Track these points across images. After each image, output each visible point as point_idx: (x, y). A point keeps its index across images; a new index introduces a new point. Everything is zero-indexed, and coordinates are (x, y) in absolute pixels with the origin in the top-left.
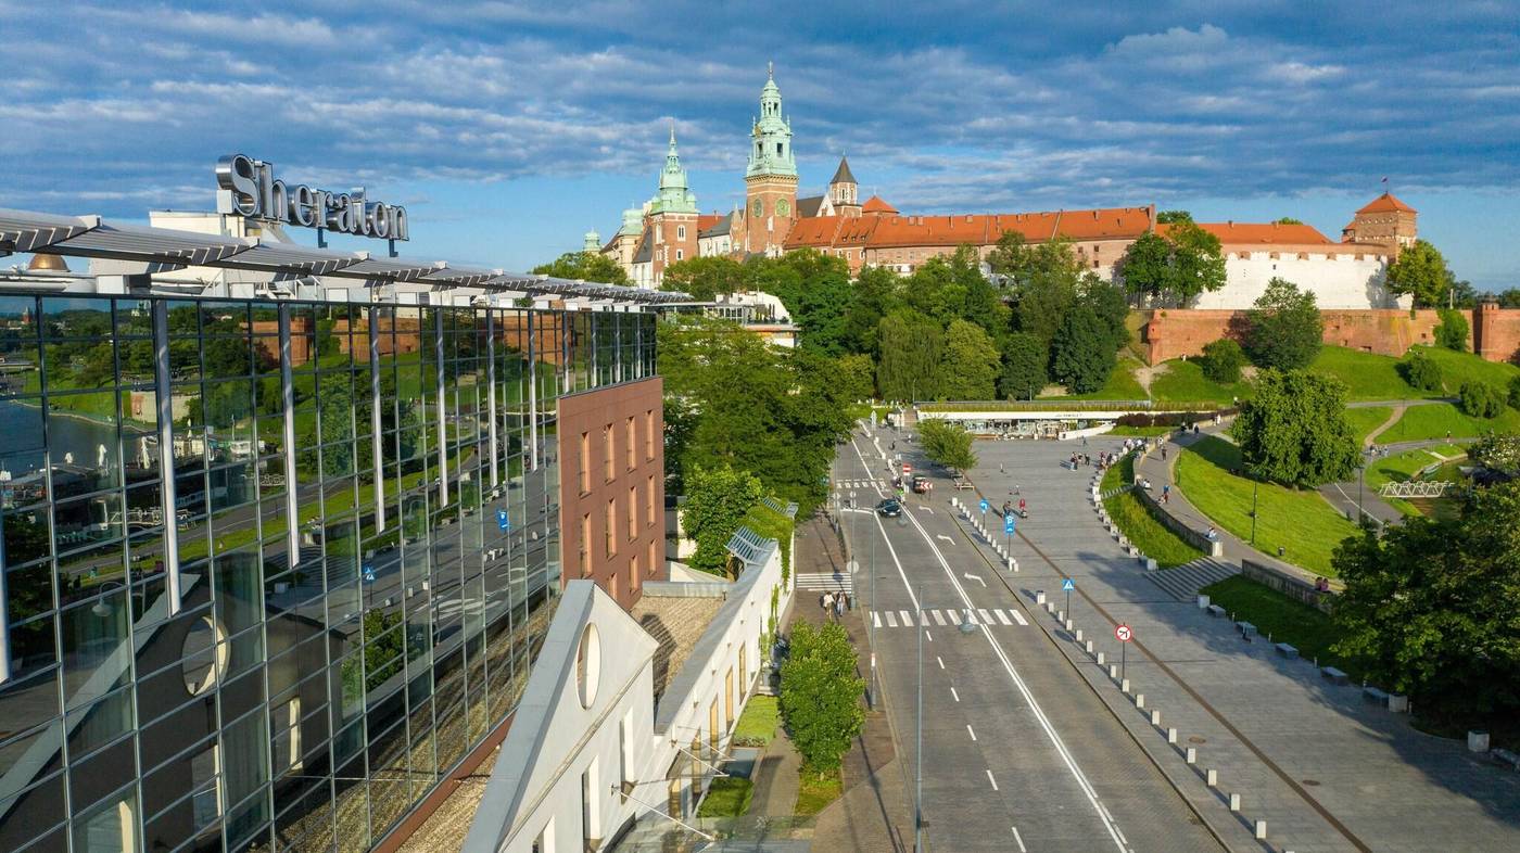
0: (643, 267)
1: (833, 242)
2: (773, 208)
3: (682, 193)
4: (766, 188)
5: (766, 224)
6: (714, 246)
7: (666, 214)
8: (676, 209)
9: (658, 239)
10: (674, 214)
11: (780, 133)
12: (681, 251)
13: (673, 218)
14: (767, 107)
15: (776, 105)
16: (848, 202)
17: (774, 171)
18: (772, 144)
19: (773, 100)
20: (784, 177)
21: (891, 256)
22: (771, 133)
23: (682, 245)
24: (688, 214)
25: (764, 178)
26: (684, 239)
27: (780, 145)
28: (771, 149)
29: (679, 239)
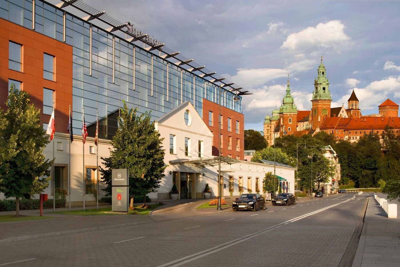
0: (277, 134)
1: (335, 127)
2: (320, 112)
3: (291, 105)
4: (318, 105)
5: (318, 119)
7: (284, 113)
8: (288, 111)
9: (282, 123)
10: (287, 113)
11: (324, 84)
12: (290, 128)
13: (287, 115)
15: (323, 73)
16: (354, 108)
17: (321, 98)
18: (320, 88)
19: (322, 71)
20: (325, 100)
21: (353, 133)
22: (320, 84)
23: (290, 125)
24: (293, 113)
25: (317, 101)
26: (291, 123)
27: (324, 88)
28: (320, 90)
29: (289, 123)
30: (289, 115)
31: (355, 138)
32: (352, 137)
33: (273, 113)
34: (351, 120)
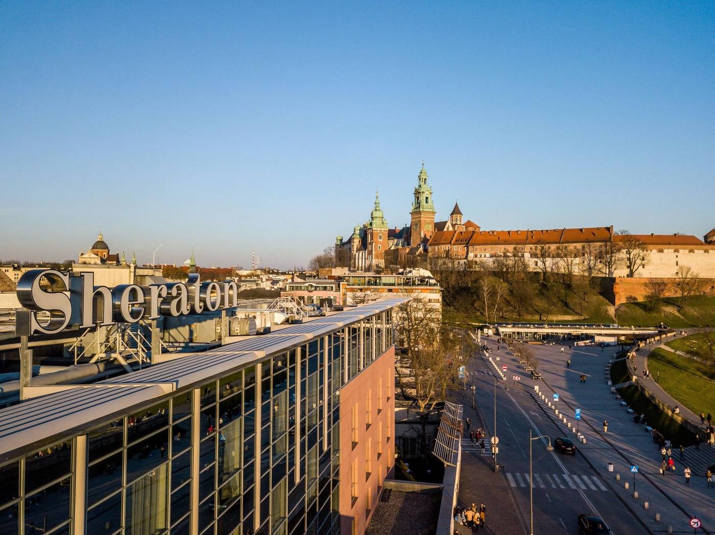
0: (363, 252)
1: (452, 243)
2: (423, 227)
3: (381, 219)
4: (418, 218)
5: (420, 234)
7: (373, 229)
8: (378, 227)
9: (370, 240)
10: (377, 229)
11: (427, 192)
13: (377, 231)
14: (422, 180)
15: (425, 179)
16: (459, 224)
17: (424, 210)
18: (423, 198)
19: (424, 177)
20: (428, 212)
21: (481, 249)
22: (423, 192)
23: (381, 243)
24: (384, 229)
25: (419, 213)
26: (381, 240)
27: (427, 198)
28: (423, 199)
29: (379, 240)
30: (380, 231)
31: (483, 256)
32: (479, 254)
33: (355, 229)
34: (475, 234)
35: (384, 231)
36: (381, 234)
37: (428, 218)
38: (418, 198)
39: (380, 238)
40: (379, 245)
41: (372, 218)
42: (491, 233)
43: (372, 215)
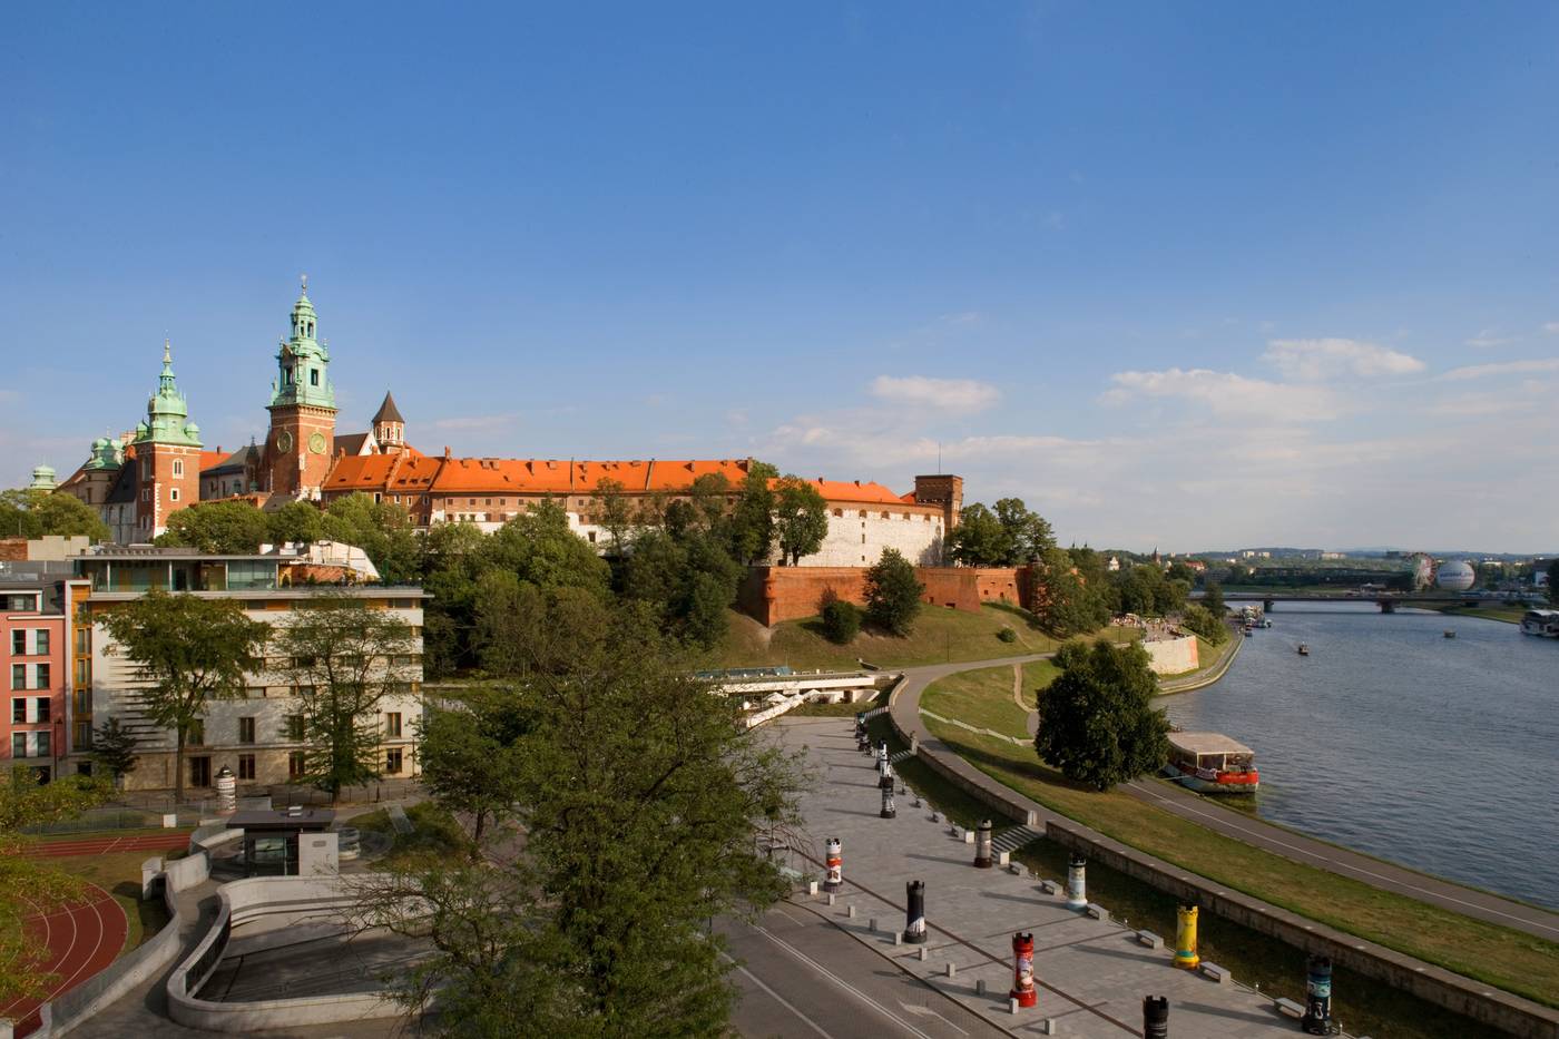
0: (122, 508)
1: (388, 485)
2: (306, 444)
3: (179, 420)
4: (296, 420)
5: (295, 462)
6: (221, 486)
7: (156, 445)
8: (170, 439)
9: (145, 476)
10: (169, 445)
11: (315, 358)
12: (177, 490)
13: (168, 450)
14: (300, 325)
15: (310, 325)
16: (394, 443)
17: (307, 401)
19: (307, 319)
20: (319, 408)
21: (460, 504)
22: (304, 357)
23: (178, 483)
24: (188, 447)
25: (295, 408)
26: (181, 476)
27: (314, 372)
28: (304, 374)
29: (175, 476)
30: (176, 450)
31: (468, 517)
32: (457, 513)
34: (447, 465)
35: (188, 452)
36: (177, 460)
37: (319, 422)
38: (290, 371)
39: (178, 470)
40: (173, 489)
41: (153, 416)
42: (486, 464)
43: (151, 407)
